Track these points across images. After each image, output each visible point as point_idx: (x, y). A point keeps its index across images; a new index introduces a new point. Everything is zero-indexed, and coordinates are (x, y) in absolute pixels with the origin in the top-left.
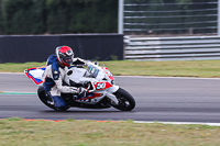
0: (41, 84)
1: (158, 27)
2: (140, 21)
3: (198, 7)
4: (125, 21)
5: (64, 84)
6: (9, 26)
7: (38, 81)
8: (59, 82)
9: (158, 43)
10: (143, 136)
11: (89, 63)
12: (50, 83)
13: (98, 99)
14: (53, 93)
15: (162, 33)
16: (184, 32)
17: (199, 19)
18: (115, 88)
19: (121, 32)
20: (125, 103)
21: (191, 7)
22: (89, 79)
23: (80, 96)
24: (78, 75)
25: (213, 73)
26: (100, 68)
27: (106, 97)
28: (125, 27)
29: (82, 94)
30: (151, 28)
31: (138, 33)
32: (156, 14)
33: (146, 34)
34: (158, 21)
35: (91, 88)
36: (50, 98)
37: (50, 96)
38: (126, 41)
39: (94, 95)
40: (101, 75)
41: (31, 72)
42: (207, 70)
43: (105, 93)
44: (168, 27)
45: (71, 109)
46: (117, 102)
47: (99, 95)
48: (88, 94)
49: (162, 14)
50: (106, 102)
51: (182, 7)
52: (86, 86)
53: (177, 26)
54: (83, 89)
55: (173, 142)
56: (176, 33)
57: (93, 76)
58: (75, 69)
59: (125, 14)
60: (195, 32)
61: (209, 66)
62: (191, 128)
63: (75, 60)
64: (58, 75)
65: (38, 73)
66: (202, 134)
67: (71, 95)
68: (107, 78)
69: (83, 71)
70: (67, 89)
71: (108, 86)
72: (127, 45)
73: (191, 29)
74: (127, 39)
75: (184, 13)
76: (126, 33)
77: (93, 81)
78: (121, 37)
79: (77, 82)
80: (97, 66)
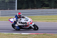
7: (12, 22)
11: (26, 17)
13: (28, 27)
17: (11, 6)
18: (33, 24)
26: (29, 18)
35: (27, 24)
36: (15, 27)
40: (30, 20)
41: (10, 20)
43: (30, 25)
47: (29, 26)
58: (22, 19)
62: (9, 34)
67: (21, 26)
68: (31, 21)
69: (24, 19)
71: (31, 23)
73: (9, 8)
77: (27, 22)
80: (28, 18)
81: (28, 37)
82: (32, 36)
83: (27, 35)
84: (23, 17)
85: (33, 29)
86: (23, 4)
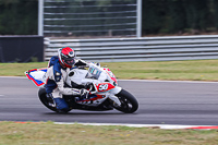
0: (42, 86)
1: (78, 29)
2: (60, 23)
3: (118, 9)
4: (45, 23)
5: (66, 85)
7: (39, 83)
8: (60, 84)
9: (78, 44)
10: (63, 137)
11: (91, 64)
12: (52, 84)
13: (101, 100)
14: (55, 95)
15: (82, 34)
16: (104, 34)
17: (118, 21)
18: (118, 89)
19: (41, 34)
20: (128, 105)
21: (110, 9)
22: (91, 81)
23: (82, 98)
24: (80, 77)
25: (133, 75)
26: (102, 69)
27: (108, 99)
28: (45, 28)
29: (84, 96)
30: (71, 30)
31: (57, 35)
32: (76, 16)
33: (66, 36)
34: (78, 23)
35: (94, 89)
36: (51, 100)
37: (51, 98)
38: (46, 43)
39: (96, 97)
40: (105, 75)
41: (32, 74)
42: (127, 71)
43: (107, 94)
44: (88, 29)
45: (73, 111)
46: (119, 103)
47: (101, 97)
48: (90, 95)
49: (82, 16)
50: (108, 104)
51: (101, 9)
52: (88, 88)
53: (96, 28)
54: (85, 91)
55: (93, 143)
56: (95, 35)
57: (96, 78)
58: (76, 71)
59: (45, 16)
60: (114, 34)
61: (128, 68)
62: (111, 129)
63: (77, 61)
64: (60, 77)
65: (39, 75)
66: (121, 135)
67: (73, 97)
68: (109, 79)
69: (85, 72)
70: (69, 91)
71: (110, 87)
72: (47, 46)
73: (110, 31)
74: (47, 41)
75: (103, 15)
76: (46, 35)
77: (95, 82)
78: (41, 39)
79: (79, 83)
80: (99, 67)
81: (183, 139)
82: (201, 136)
83: (179, 132)
84: (81, 65)
85: (118, 108)
86: (163, 14)
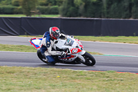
5: (53, 49)
6: (108, 13)
8: (50, 49)
11: (68, 37)
12: (44, 48)
13: (73, 59)
14: (46, 54)
20: (89, 61)
22: (67, 47)
23: (62, 57)
24: (61, 44)
27: (78, 58)
35: (69, 52)
36: (44, 57)
41: (33, 41)
43: (77, 55)
46: (84, 60)
47: (73, 56)
48: (67, 55)
52: (65, 51)
57: (70, 45)
58: (59, 40)
63: (60, 35)
68: (79, 46)
69: (64, 41)
70: (54, 53)
71: (79, 51)
77: (70, 48)
80: (72, 39)
85: (84, 63)
